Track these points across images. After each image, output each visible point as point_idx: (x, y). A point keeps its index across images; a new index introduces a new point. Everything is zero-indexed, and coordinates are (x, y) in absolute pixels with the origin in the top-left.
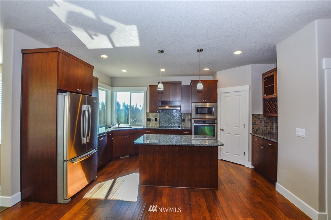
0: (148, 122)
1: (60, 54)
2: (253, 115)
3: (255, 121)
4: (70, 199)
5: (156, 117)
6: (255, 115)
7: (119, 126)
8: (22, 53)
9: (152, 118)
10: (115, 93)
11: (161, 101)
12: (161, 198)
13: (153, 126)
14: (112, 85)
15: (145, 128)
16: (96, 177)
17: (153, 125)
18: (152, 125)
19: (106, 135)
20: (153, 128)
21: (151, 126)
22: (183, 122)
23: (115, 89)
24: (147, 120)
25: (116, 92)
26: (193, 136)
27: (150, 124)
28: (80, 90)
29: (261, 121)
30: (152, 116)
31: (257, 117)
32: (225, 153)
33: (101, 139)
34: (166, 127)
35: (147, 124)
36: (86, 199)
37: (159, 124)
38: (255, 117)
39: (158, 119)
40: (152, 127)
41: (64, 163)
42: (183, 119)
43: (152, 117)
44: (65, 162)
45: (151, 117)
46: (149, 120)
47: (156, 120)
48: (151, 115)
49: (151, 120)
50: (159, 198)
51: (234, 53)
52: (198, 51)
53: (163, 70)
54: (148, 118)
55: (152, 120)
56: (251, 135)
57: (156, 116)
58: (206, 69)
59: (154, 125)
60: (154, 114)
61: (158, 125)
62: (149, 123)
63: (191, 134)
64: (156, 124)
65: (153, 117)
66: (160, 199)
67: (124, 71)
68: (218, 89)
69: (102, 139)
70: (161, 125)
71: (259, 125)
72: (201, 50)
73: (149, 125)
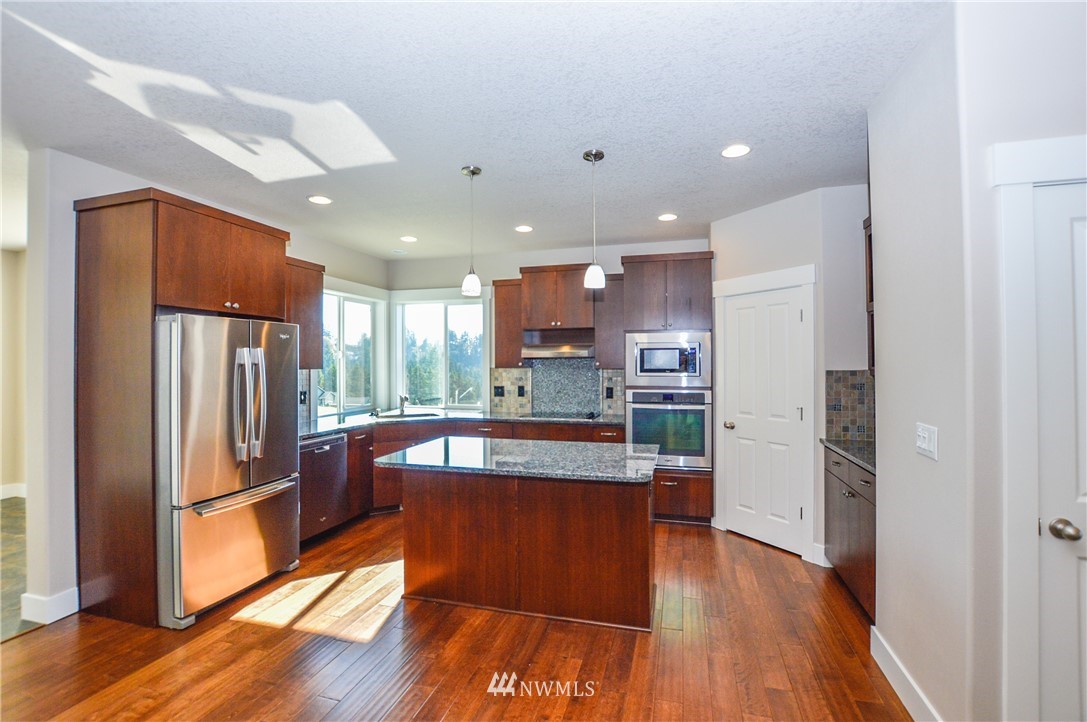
0: (497, 399)
1: (162, 207)
2: (829, 373)
3: (838, 393)
4: (193, 617)
5: (521, 384)
6: (837, 372)
7: (403, 411)
8: (74, 210)
9: (510, 388)
10: (399, 309)
11: (542, 330)
12: (446, 640)
13: (513, 410)
14: (389, 286)
15: (488, 417)
16: (298, 561)
17: (513, 408)
18: (509, 409)
19: (343, 438)
20: (513, 417)
21: (504, 410)
22: (608, 397)
23: (398, 295)
24: (493, 392)
25: (403, 305)
26: (630, 447)
27: (504, 404)
28: (236, 305)
29: (862, 394)
30: (509, 378)
31: (846, 379)
32: (739, 508)
33: (322, 448)
34: (553, 414)
35: (493, 407)
36: (236, 622)
37: (530, 405)
38: (838, 380)
39: (528, 388)
40: (509, 414)
41: (172, 513)
42: (608, 389)
43: (509, 383)
44: (176, 512)
45: (504, 384)
46: (499, 391)
47: (521, 392)
48: (504, 374)
49: (506, 392)
50: (439, 640)
51: (725, 153)
52: (587, 156)
53: (524, 229)
54: (498, 384)
55: (509, 392)
56: (821, 448)
57: (521, 379)
58: (668, 217)
59: (517, 409)
60: (515, 372)
61: (528, 409)
62: (501, 401)
63: (621, 439)
64: (521, 406)
65: (512, 384)
66: (441, 643)
67: (409, 239)
68: (714, 283)
69: (327, 448)
70: (537, 410)
71: (854, 409)
72: (599, 156)
73: (499, 409)
